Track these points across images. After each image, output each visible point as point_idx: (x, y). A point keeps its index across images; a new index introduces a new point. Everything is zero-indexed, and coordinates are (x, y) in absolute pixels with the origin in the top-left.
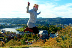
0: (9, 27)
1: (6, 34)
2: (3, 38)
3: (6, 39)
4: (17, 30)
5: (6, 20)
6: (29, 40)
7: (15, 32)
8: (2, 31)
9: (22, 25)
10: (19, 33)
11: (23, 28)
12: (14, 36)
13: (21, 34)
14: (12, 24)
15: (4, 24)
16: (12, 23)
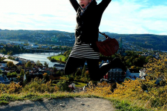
0: (32, 51)
1: (26, 66)
2: (19, 76)
3: (25, 78)
4: (50, 58)
5: (26, 36)
6: (77, 84)
7: (46, 64)
8: (17, 60)
9: (64, 47)
10: (55, 65)
11: (65, 55)
12: (43, 72)
13: (60, 68)
14: (40, 45)
16: (40, 43)
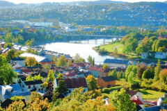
0: (67, 38)
3: (55, 86)
4: (97, 49)
7: (90, 58)
8: (42, 54)
9: (120, 28)
10: (107, 61)
11: (124, 43)
12: (86, 74)
13: (115, 66)
14: (80, 28)
15: (46, 24)
16: (79, 23)
